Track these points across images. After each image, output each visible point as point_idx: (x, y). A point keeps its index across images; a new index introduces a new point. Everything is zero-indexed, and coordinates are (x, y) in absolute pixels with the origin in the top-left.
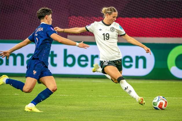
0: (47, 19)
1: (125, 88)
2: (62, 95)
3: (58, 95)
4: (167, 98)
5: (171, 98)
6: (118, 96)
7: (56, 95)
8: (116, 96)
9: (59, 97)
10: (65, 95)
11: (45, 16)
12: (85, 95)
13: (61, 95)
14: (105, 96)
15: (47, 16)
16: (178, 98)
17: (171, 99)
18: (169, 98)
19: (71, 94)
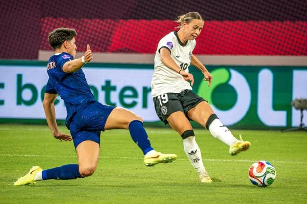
0: (66, 48)
1: (192, 152)
2: (29, 156)
3: (22, 155)
4: (213, 160)
5: (219, 160)
6: (127, 158)
7: (18, 155)
8: (124, 158)
9: (23, 159)
10: (34, 156)
11: (63, 42)
12: (69, 155)
13: (26, 156)
14: (104, 157)
15: (65, 42)
16: (232, 160)
17: (219, 162)
18: (216, 160)
19: (45, 153)
